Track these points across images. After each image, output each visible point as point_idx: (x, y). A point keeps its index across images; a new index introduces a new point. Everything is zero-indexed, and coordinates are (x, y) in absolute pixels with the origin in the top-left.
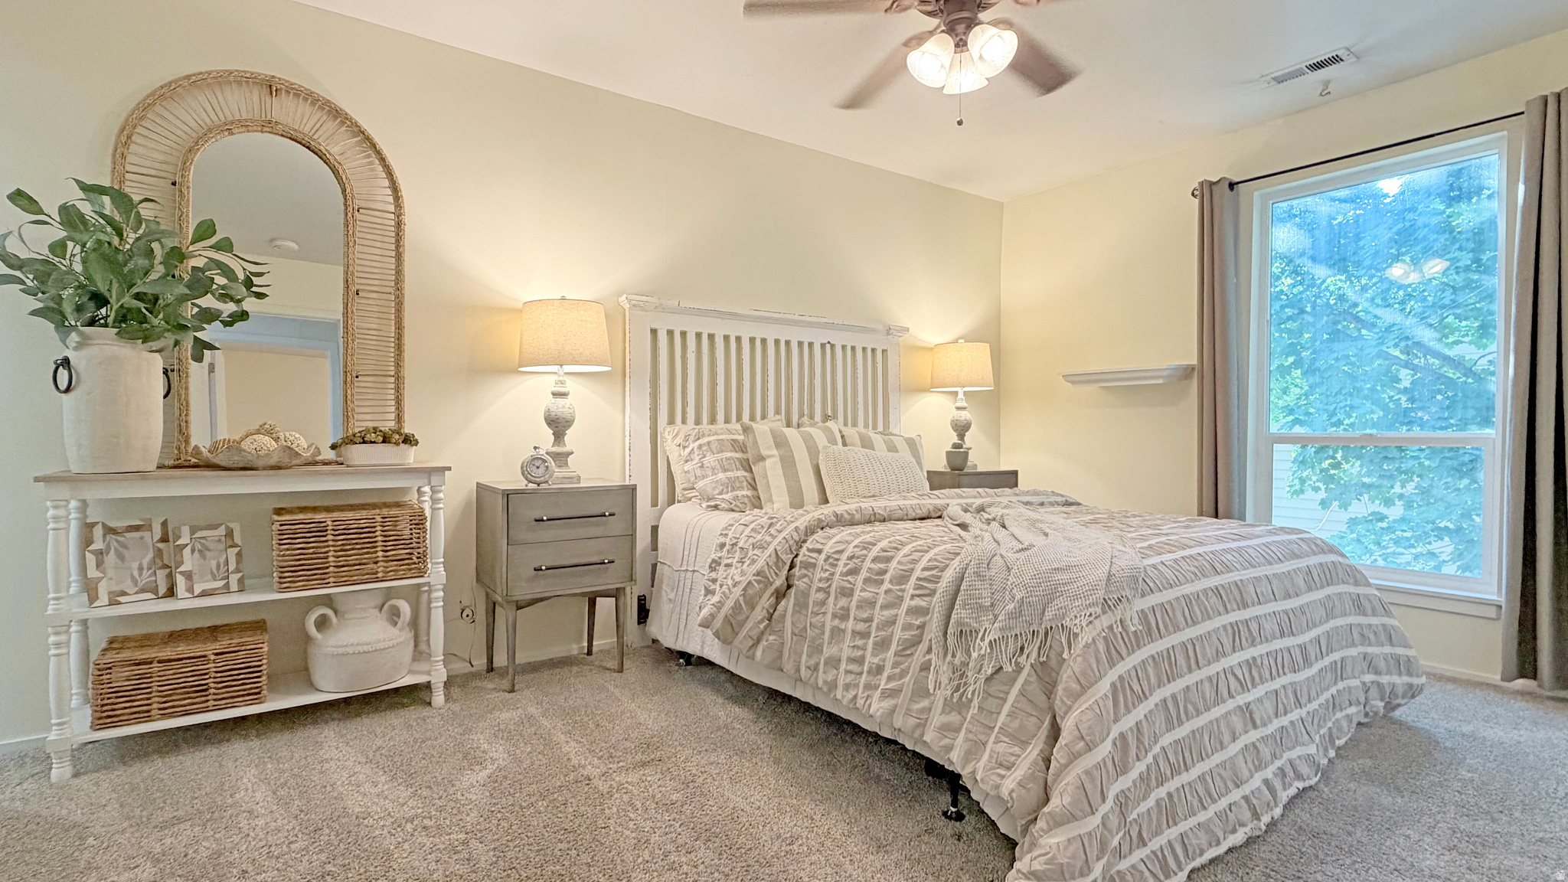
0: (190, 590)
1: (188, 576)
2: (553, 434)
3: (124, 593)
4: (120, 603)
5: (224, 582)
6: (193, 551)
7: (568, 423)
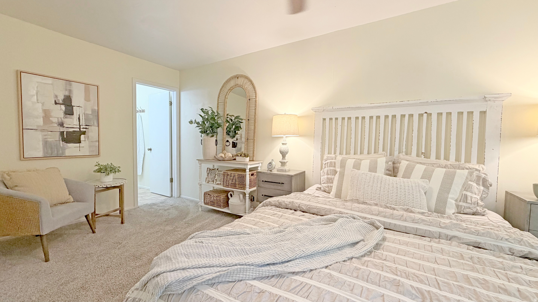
0: (216, 183)
1: (216, 180)
2: (282, 156)
3: (210, 181)
4: (209, 183)
5: (220, 182)
6: (218, 175)
7: (287, 153)
